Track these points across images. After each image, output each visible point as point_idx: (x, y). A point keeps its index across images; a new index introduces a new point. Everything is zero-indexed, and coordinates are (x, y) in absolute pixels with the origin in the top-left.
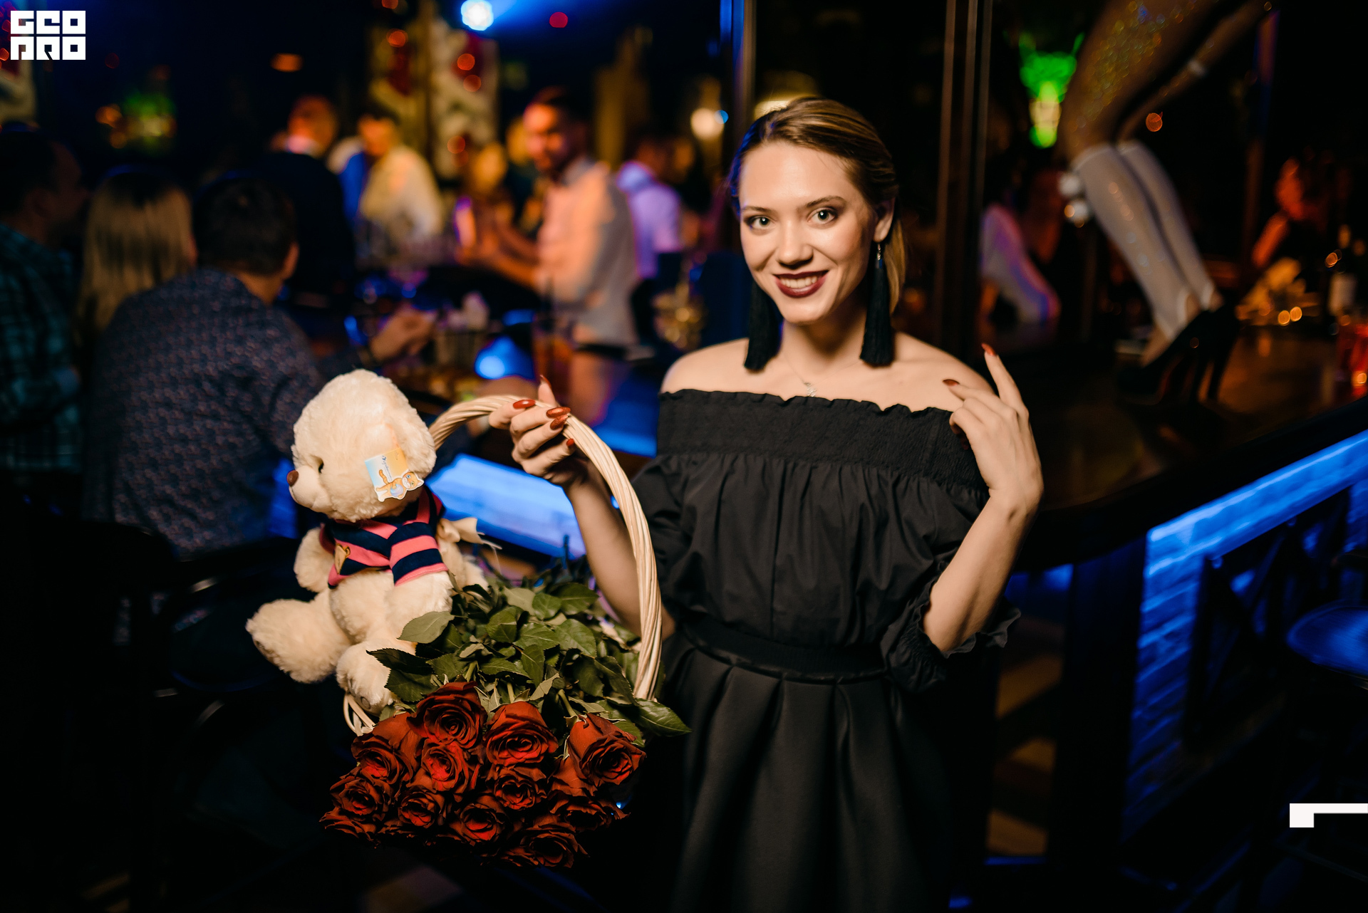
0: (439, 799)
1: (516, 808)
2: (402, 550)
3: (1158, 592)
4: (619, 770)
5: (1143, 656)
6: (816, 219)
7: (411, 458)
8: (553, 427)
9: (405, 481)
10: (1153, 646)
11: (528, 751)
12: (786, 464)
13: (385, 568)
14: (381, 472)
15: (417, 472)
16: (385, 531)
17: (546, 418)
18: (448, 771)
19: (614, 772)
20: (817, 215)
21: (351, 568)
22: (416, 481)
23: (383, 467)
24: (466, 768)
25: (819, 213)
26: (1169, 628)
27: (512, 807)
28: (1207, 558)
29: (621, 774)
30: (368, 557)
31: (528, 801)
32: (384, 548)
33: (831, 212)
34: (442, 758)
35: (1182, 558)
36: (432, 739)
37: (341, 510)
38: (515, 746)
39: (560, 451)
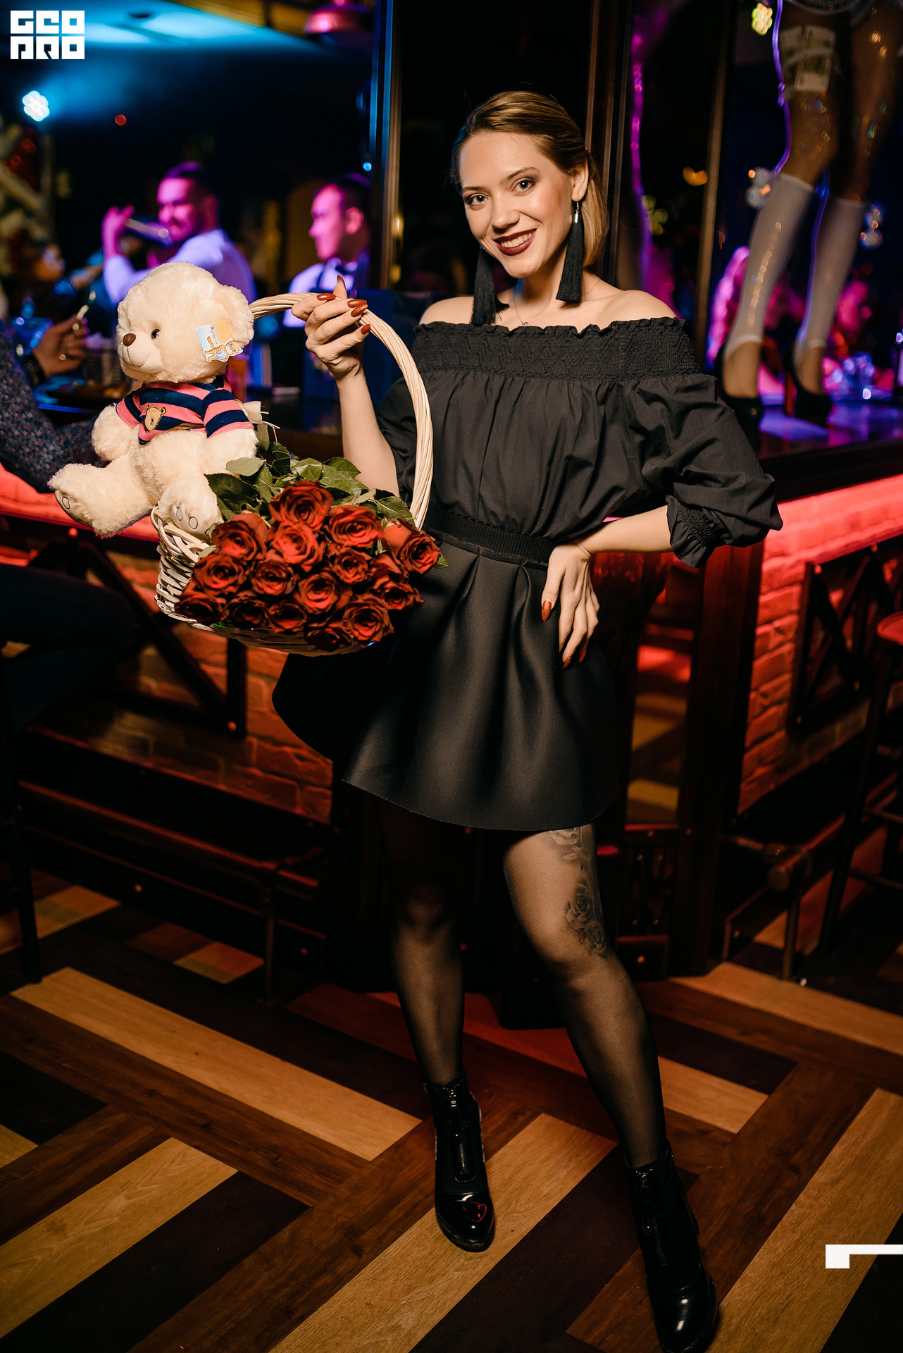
0: (290, 569)
1: (348, 581)
2: (215, 409)
3: (772, 589)
4: (423, 561)
5: (758, 644)
6: (519, 189)
7: (236, 328)
8: (354, 314)
9: (228, 348)
10: (766, 635)
11: (360, 537)
12: (506, 379)
13: (197, 426)
14: (209, 338)
15: (238, 342)
16: (201, 394)
17: (348, 308)
18: (298, 548)
19: (420, 563)
20: (518, 186)
21: (167, 424)
22: (237, 350)
23: (211, 335)
24: (316, 544)
25: (521, 183)
26: (777, 624)
27: (345, 580)
28: (810, 565)
29: (424, 565)
30: (186, 415)
31: (358, 576)
32: (199, 407)
33: (528, 182)
34: (296, 539)
35: (789, 561)
36: (287, 523)
37: (169, 369)
38: (352, 530)
39: (355, 337)
